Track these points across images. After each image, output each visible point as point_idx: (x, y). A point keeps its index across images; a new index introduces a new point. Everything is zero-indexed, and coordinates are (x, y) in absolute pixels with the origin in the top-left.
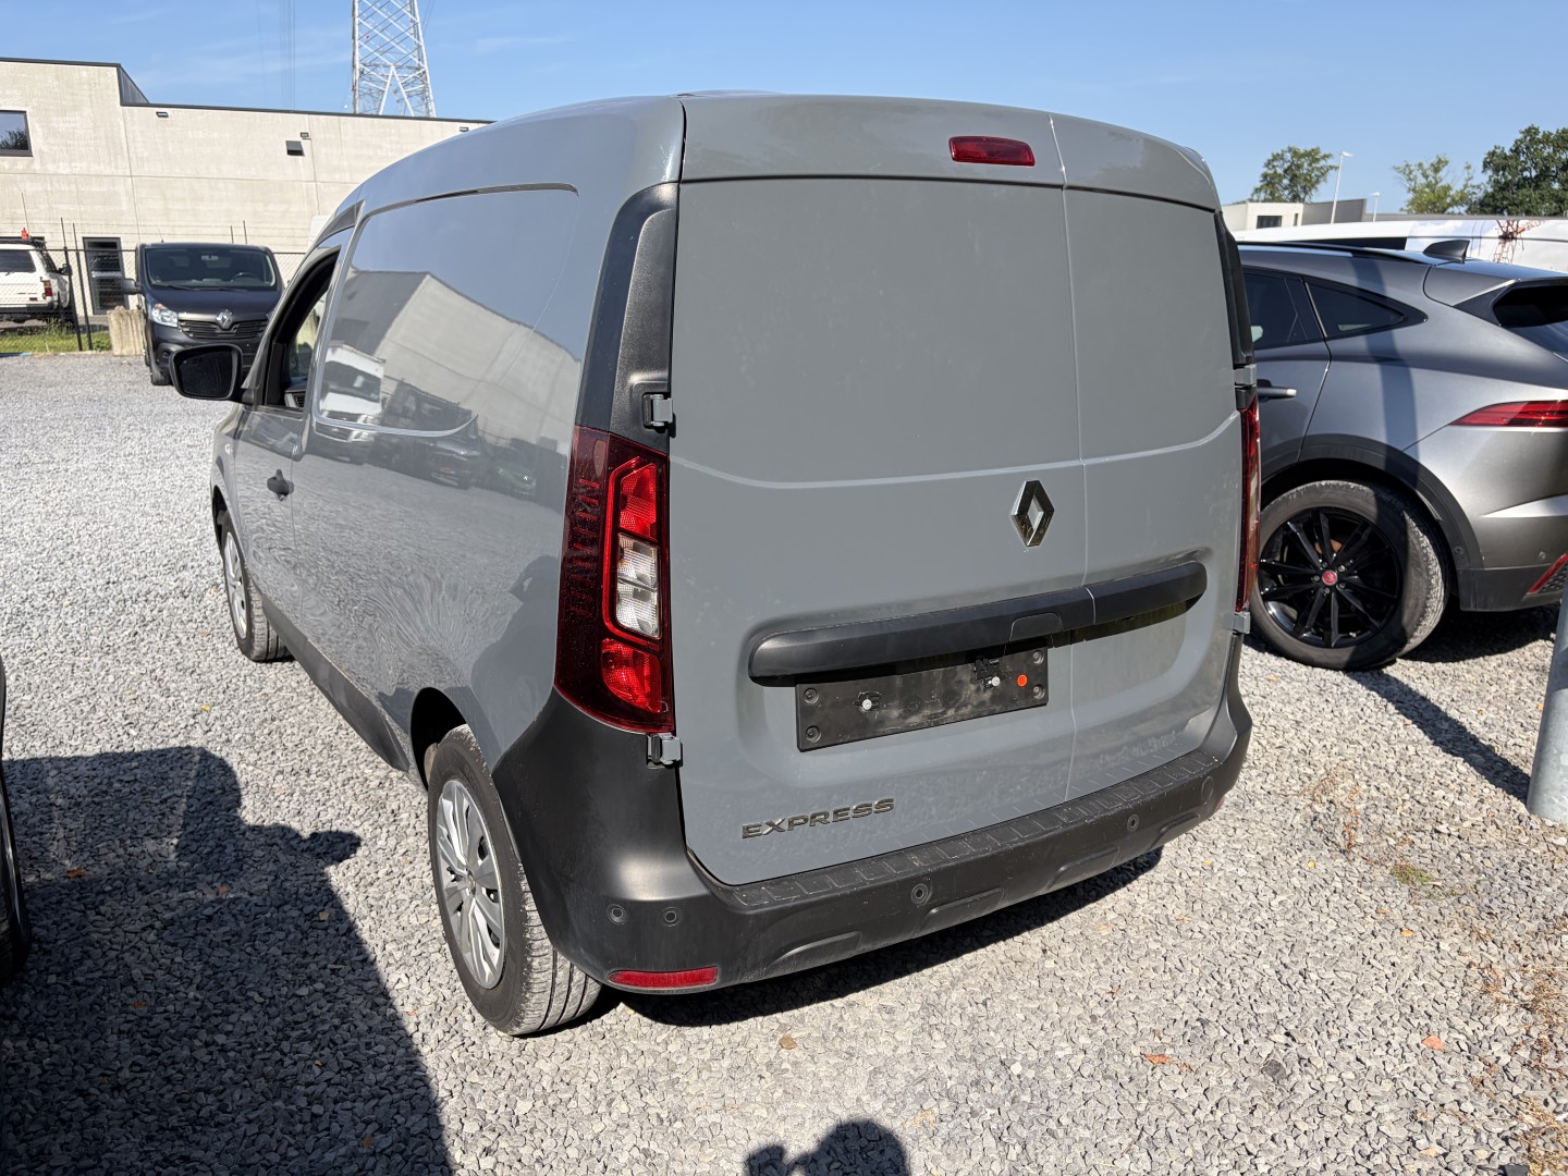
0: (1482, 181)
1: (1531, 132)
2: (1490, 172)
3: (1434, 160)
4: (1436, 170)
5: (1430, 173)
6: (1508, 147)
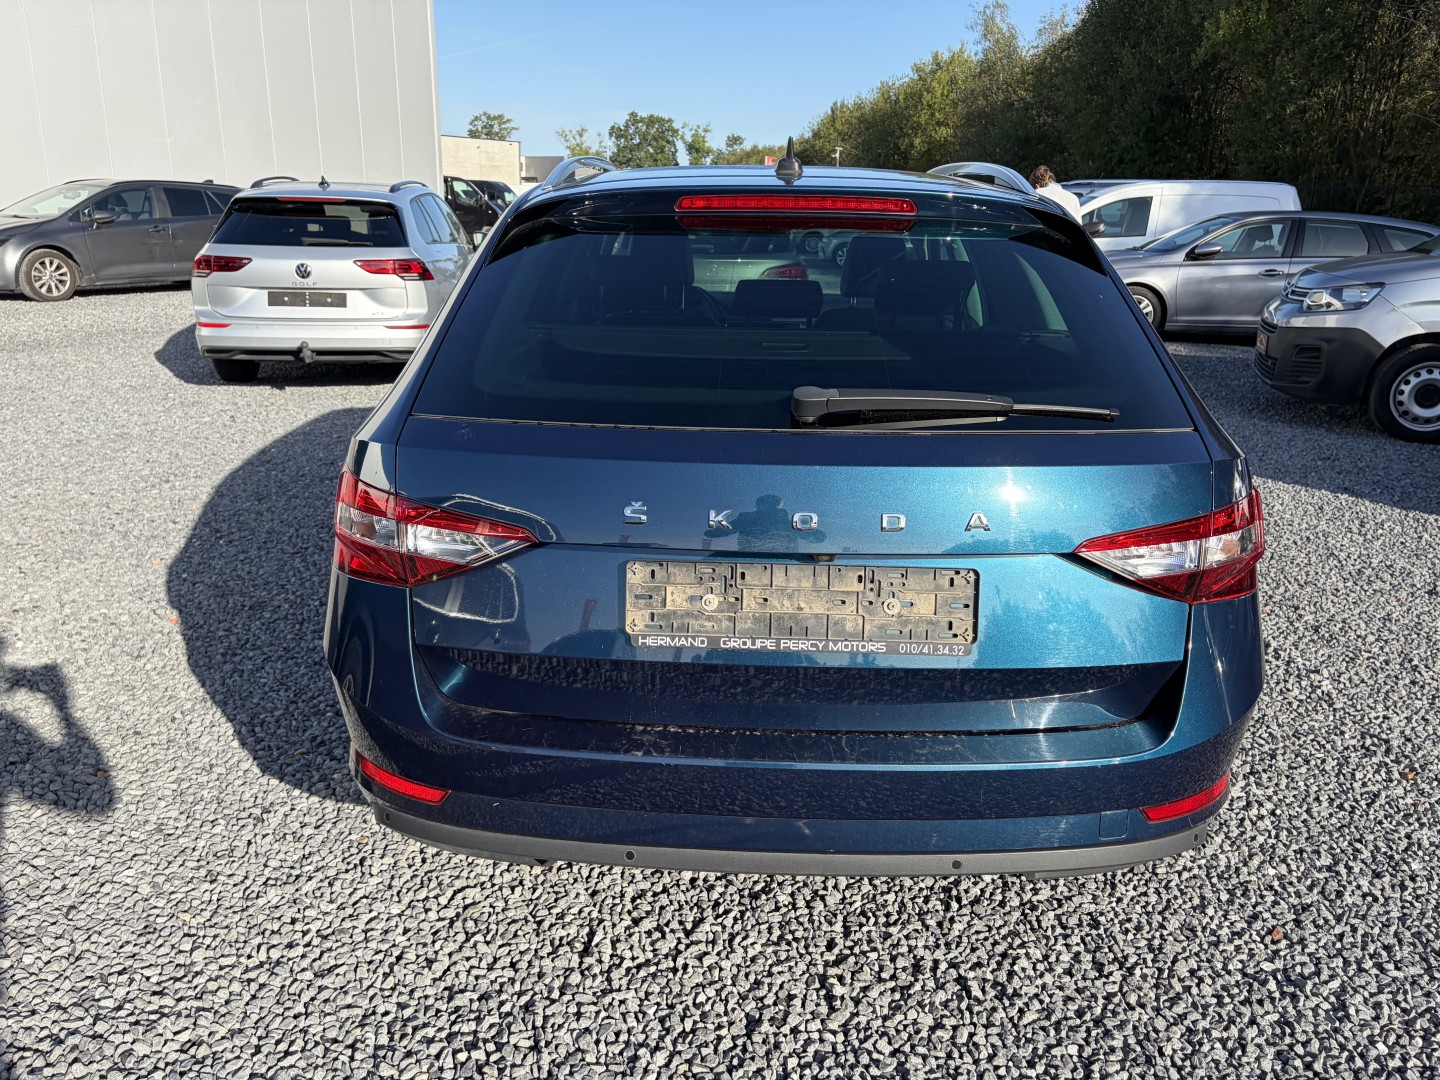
0: (610, 147)
1: (633, 115)
2: (613, 139)
3: (580, 129)
4: (581, 136)
5: (578, 137)
6: (621, 124)
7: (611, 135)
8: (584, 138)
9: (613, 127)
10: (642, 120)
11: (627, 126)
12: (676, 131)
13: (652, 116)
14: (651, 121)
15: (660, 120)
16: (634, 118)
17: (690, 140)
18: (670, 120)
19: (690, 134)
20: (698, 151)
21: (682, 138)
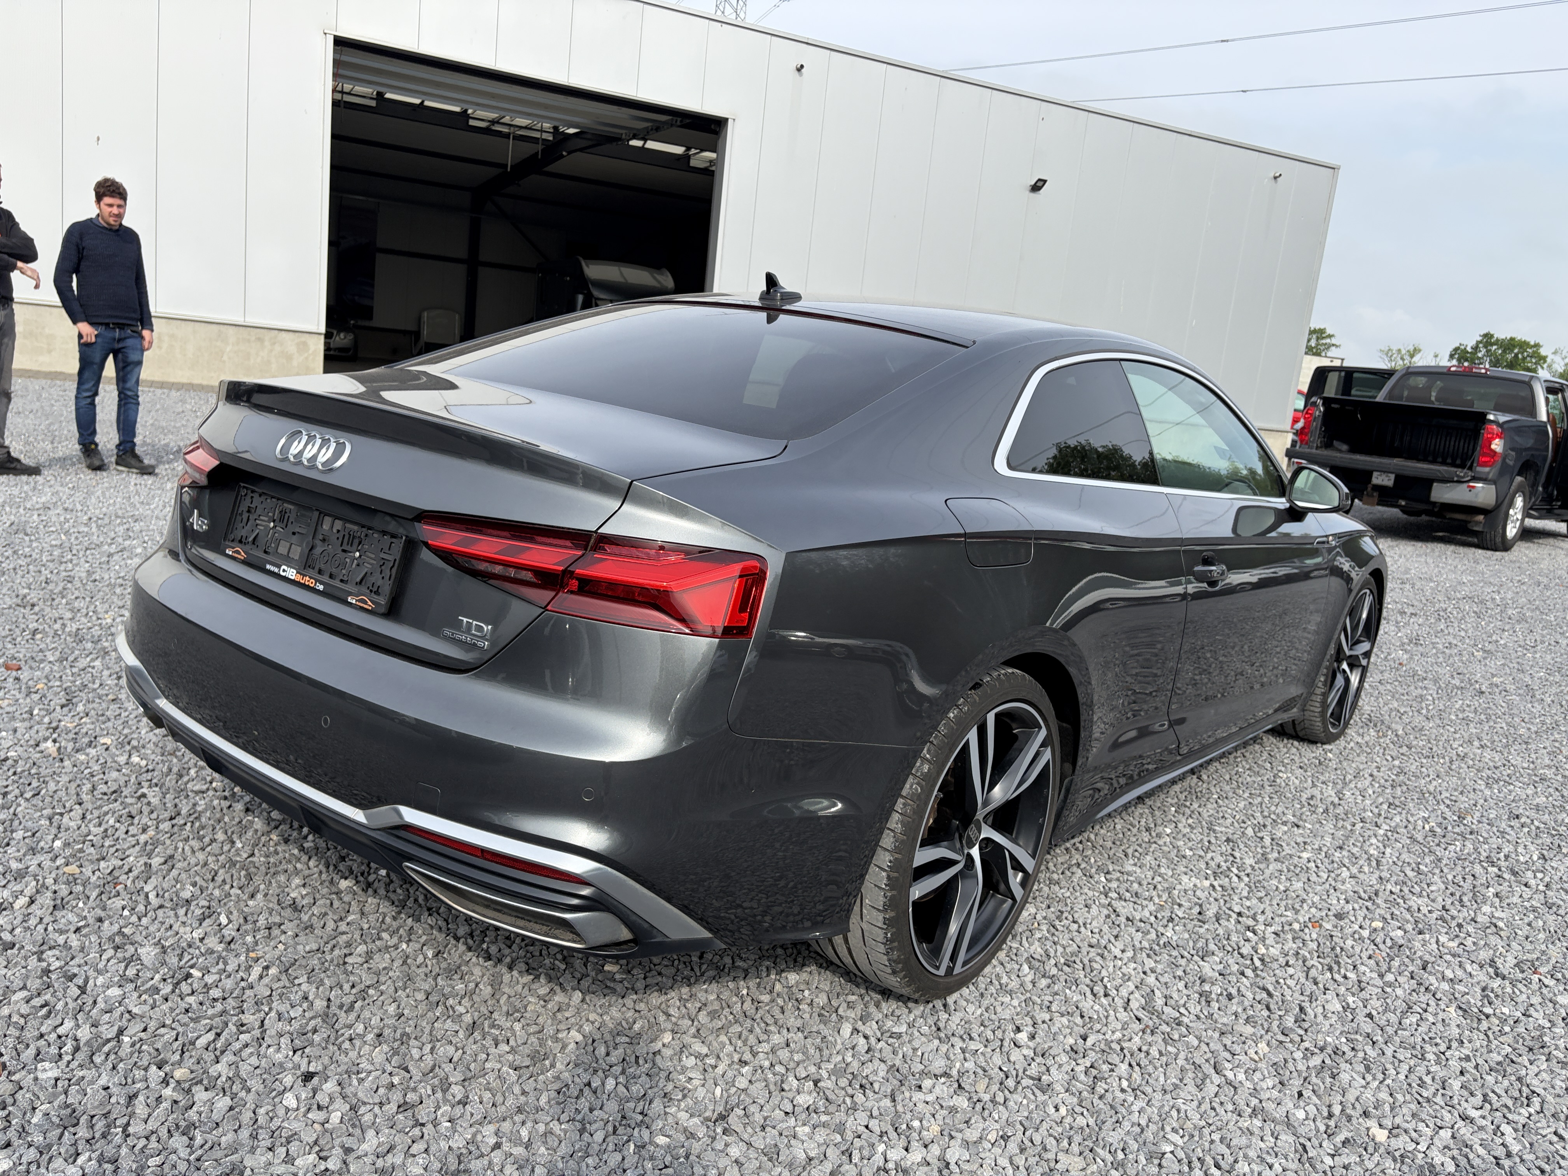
7: (1452, 356)
8: (1414, 359)
9: (1456, 349)
10: (1500, 343)
11: (1476, 348)
12: (1544, 359)
13: (1512, 339)
14: (1510, 345)
15: (1524, 345)
16: (1487, 339)
18: (1537, 345)
21: (1549, 366)
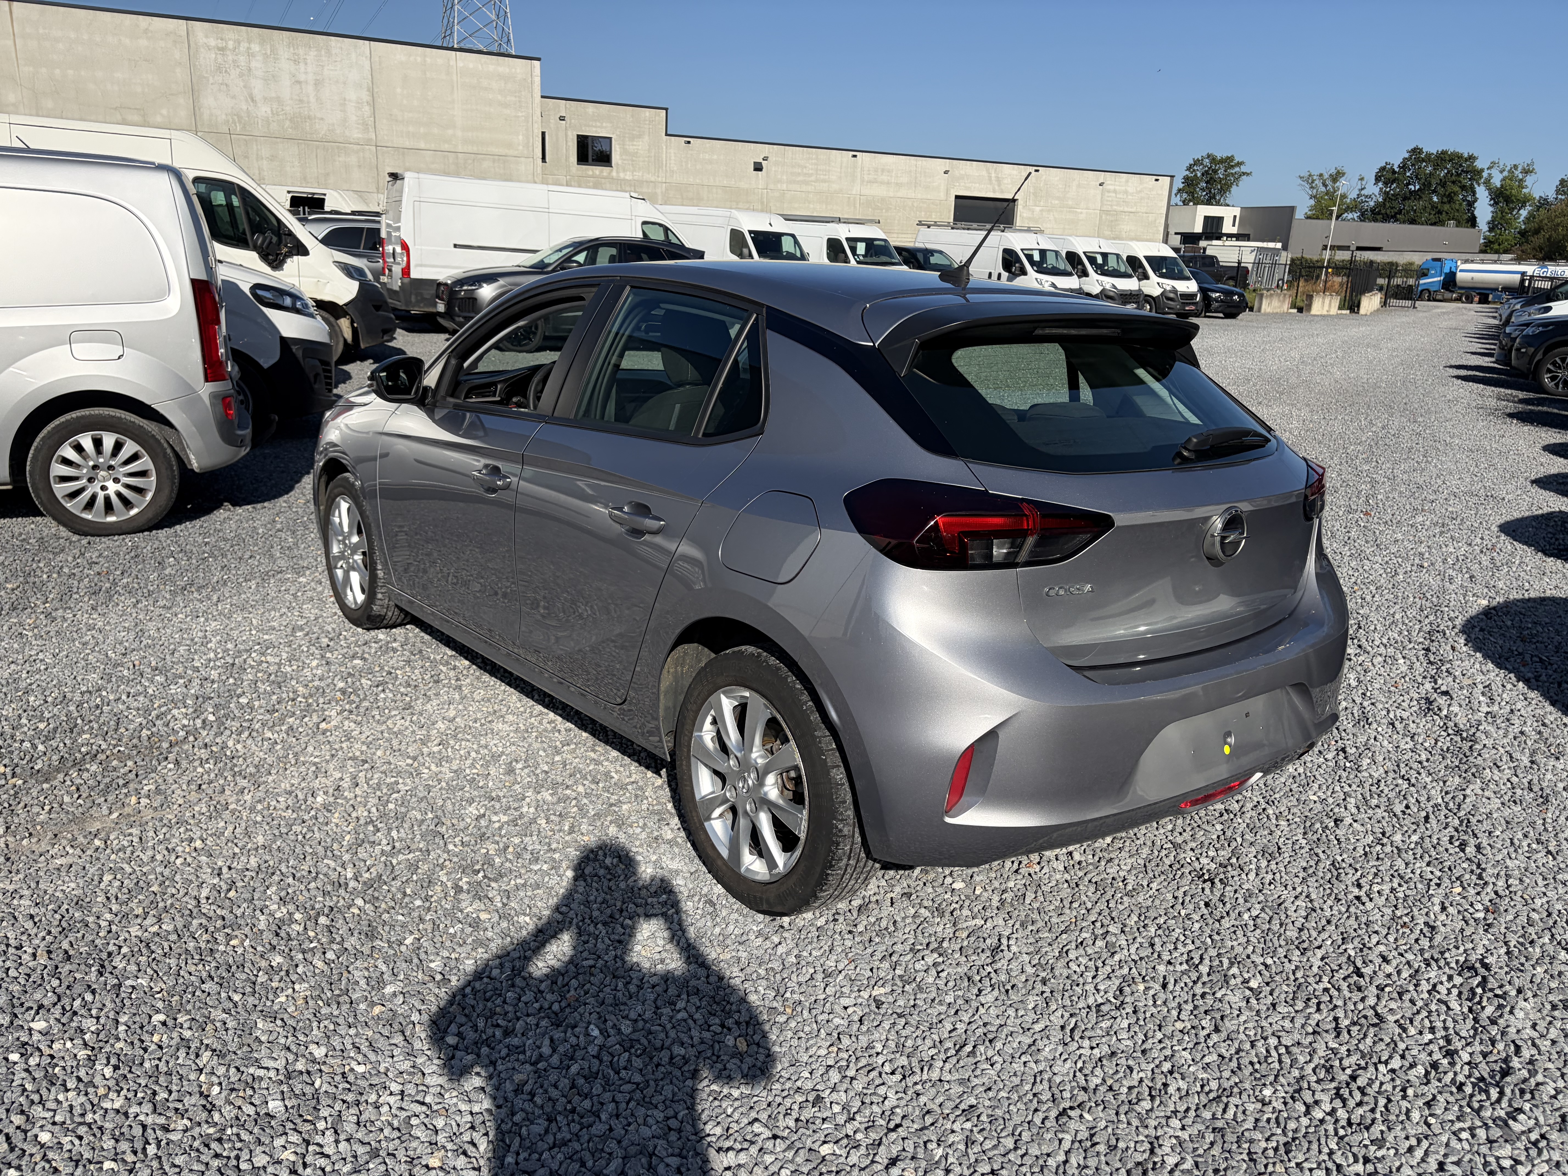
0: (1374, 192)
1: (1416, 151)
2: (1380, 185)
3: (1333, 171)
4: (1335, 180)
5: (1329, 183)
6: (1396, 162)
17: (1498, 185)
19: (1501, 177)
20: (1508, 200)
